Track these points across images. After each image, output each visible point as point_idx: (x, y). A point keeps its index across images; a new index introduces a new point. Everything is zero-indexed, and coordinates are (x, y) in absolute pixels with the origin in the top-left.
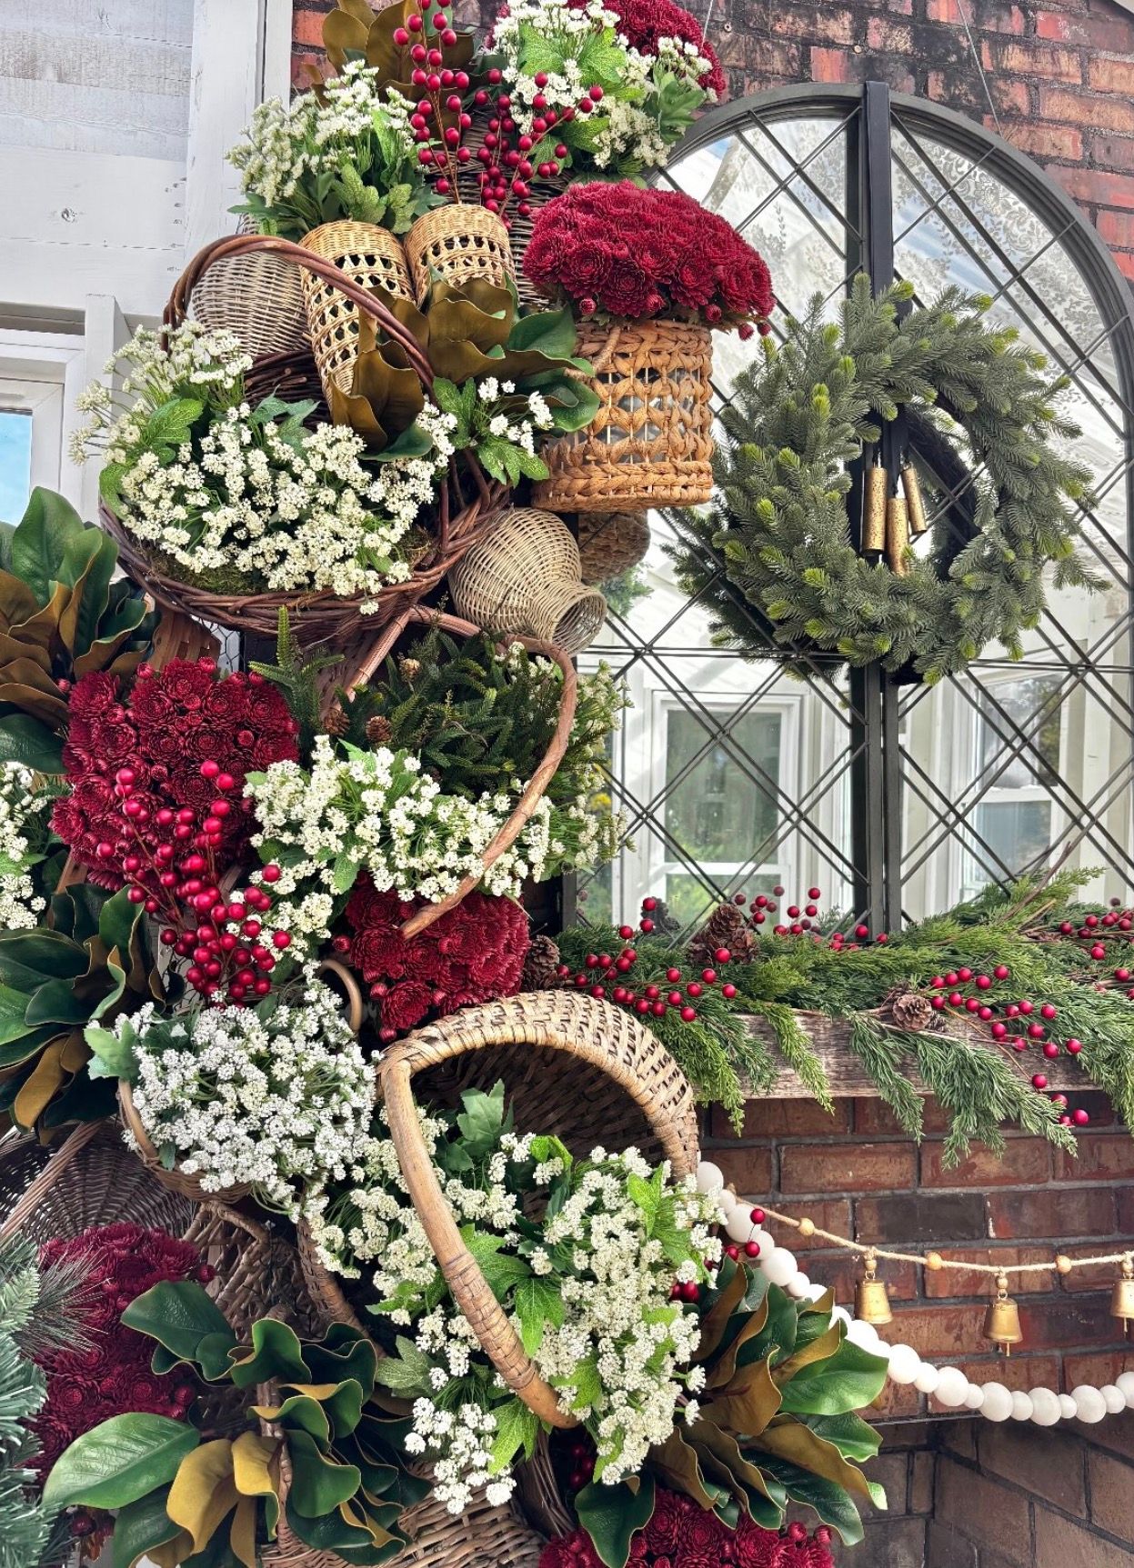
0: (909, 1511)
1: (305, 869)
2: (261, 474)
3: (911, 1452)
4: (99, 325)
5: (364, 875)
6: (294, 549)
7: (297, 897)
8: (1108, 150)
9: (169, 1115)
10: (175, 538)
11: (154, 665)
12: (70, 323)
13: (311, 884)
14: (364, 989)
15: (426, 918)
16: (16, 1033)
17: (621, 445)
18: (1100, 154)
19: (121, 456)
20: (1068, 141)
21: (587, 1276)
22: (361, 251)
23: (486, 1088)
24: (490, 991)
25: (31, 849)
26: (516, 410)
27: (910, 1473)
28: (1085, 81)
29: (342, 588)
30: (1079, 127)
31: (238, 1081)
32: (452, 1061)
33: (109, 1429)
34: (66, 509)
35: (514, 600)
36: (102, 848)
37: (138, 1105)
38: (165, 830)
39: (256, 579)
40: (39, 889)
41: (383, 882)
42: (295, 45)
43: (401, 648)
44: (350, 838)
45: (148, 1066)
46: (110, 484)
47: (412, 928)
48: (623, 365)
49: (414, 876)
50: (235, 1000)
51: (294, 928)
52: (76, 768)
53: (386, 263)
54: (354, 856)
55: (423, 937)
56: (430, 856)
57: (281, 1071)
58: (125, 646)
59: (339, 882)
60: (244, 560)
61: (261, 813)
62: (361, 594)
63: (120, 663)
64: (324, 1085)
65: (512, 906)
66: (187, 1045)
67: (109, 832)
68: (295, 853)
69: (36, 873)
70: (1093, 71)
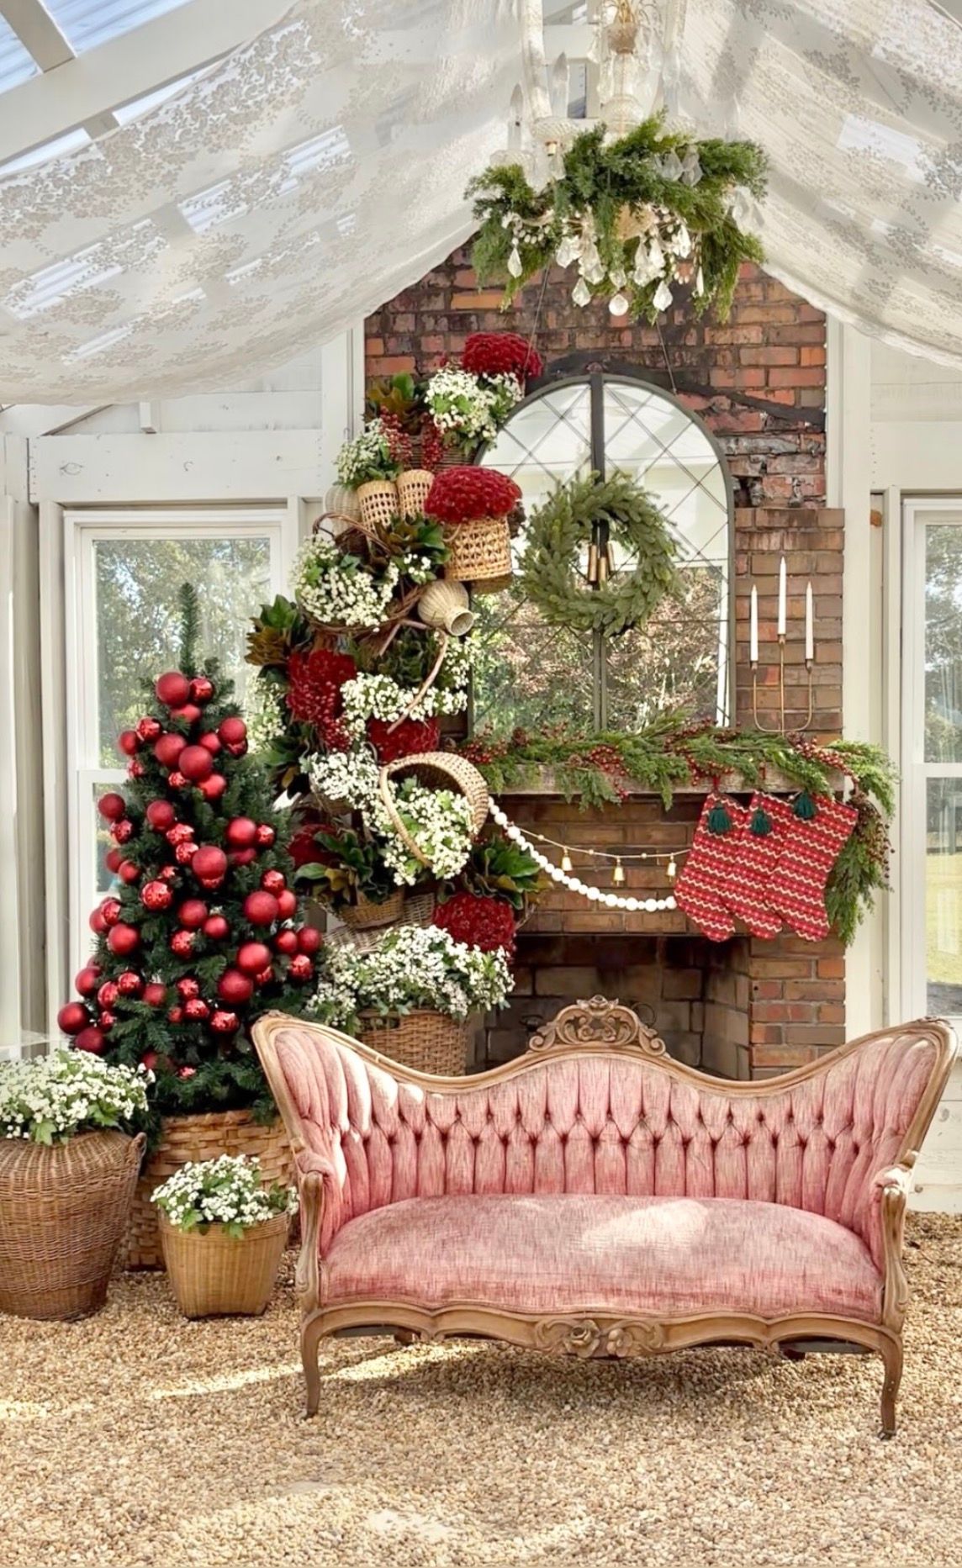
0: (691, 1030)
1: (356, 713)
2: (342, 589)
3: (691, 1001)
4: (293, 504)
5: (372, 715)
6: (352, 613)
7: (354, 721)
8: (778, 334)
9: (322, 780)
10: (317, 613)
11: (315, 650)
12: (282, 503)
13: (358, 717)
14: (377, 748)
15: (393, 727)
16: (281, 763)
17: (466, 561)
18: (773, 337)
19: (300, 587)
20: (754, 334)
21: (426, 817)
22: (378, 493)
23: (411, 777)
24: (417, 752)
25: (281, 711)
26: (417, 564)
27: (691, 1010)
28: (765, 298)
29: (368, 624)
30: (761, 324)
31: (339, 770)
32: (402, 770)
33: (312, 865)
34: (285, 600)
35: (438, 615)
36: (301, 708)
37: (314, 778)
38: (318, 702)
39: (343, 621)
40: (284, 723)
41: (377, 716)
42: (366, 357)
43: (398, 636)
44: (367, 702)
45: (315, 767)
46: (298, 593)
47: (390, 730)
48: (464, 534)
49: (386, 714)
50: (339, 751)
51: (355, 731)
52: (293, 684)
53: (387, 495)
54: (369, 708)
55: (393, 733)
56: (390, 708)
57: (350, 768)
58: (306, 644)
59: (365, 716)
60: (340, 616)
61: (345, 696)
62: (373, 626)
63: (305, 650)
64: (363, 773)
65: (421, 723)
66: (326, 762)
67: (303, 703)
68: (353, 708)
69: (283, 718)
70: (770, 292)
